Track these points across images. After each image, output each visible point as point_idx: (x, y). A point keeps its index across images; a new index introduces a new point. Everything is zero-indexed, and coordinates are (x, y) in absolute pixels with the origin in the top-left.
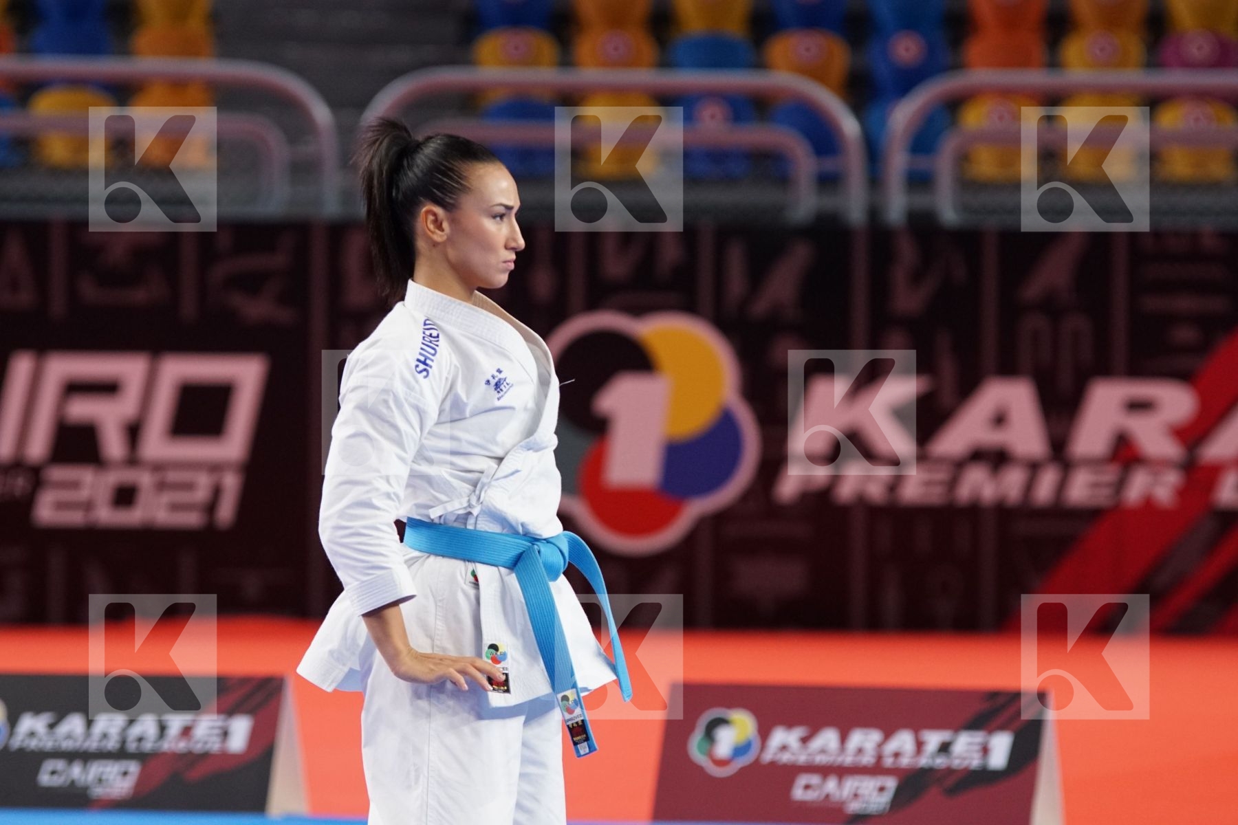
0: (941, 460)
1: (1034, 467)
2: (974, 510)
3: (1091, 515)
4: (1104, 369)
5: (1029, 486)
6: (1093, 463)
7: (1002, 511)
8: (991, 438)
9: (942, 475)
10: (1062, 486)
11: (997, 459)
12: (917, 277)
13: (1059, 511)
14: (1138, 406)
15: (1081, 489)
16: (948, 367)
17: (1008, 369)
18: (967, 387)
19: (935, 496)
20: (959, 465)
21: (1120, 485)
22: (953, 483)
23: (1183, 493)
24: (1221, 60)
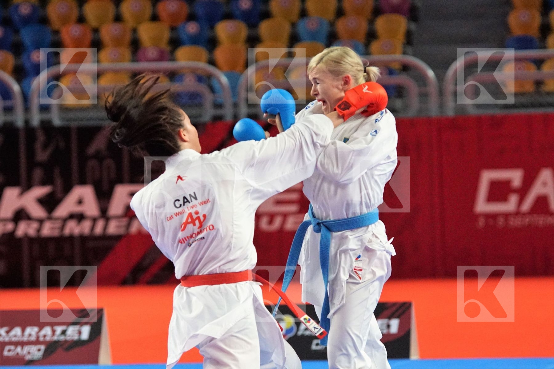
0: (57, 219)
1: (94, 220)
2: (71, 238)
3: (117, 238)
4: (120, 181)
5: (93, 228)
6: (117, 217)
7: (83, 238)
8: (77, 209)
9: (58, 224)
10: (105, 227)
11: (80, 217)
12: (45, 146)
13: (104, 237)
15: (113, 228)
16: (59, 182)
17: (83, 182)
18: (67, 190)
19: (56, 233)
20: (65, 220)
21: (129, 226)
22: (62, 228)
24: (161, 58)
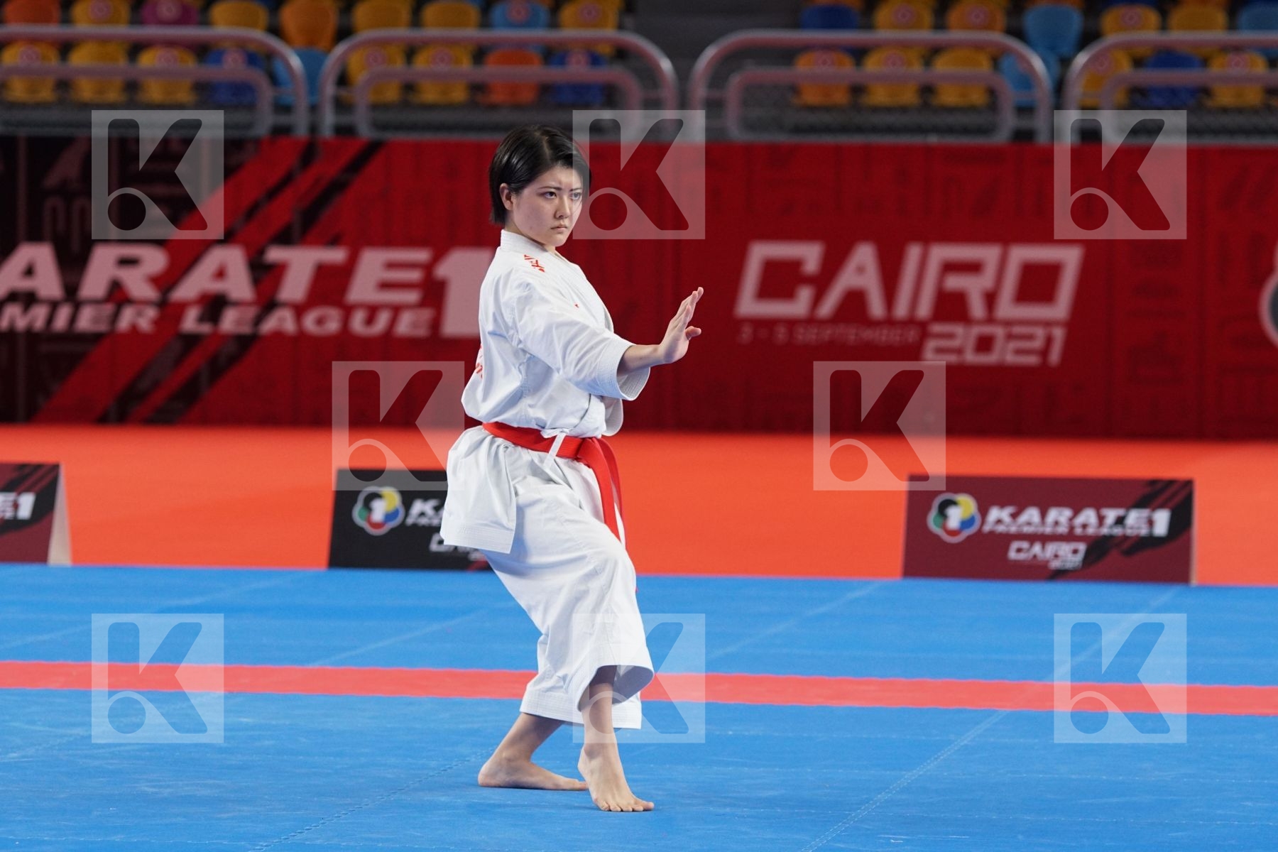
1: (54, 305)
2: (11, 334)
3: (94, 338)
5: (50, 319)
6: (95, 302)
7: (31, 336)
8: (25, 284)
10: (73, 319)
11: (28, 299)
13: (71, 336)
14: (126, 262)
15: (86, 321)
17: (35, 236)
18: (8, 250)
21: (115, 317)
23: (157, 323)
24: (185, 18)
